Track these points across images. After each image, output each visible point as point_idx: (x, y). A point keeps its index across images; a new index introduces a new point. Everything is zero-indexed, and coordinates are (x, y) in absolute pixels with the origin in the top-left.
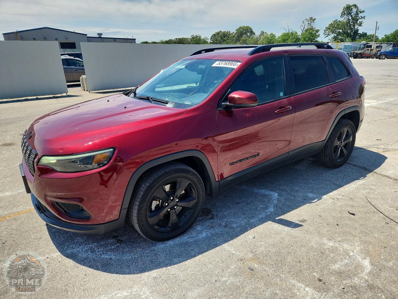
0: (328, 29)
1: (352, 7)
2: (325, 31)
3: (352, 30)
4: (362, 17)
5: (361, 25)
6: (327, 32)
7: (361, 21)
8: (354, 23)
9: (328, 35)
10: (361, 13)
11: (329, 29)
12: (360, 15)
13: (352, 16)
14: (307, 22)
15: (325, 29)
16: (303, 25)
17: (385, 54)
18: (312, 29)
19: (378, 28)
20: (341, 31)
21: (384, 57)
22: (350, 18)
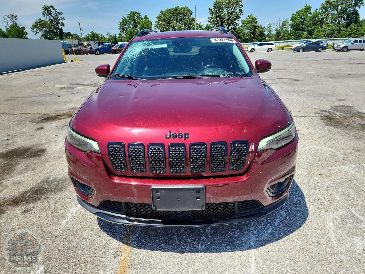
0: (34, 27)
1: (50, 8)
2: (32, 28)
3: (58, 30)
4: (62, 19)
5: (63, 25)
6: (35, 29)
7: (62, 22)
8: (57, 23)
9: (37, 33)
10: (59, 14)
11: (36, 27)
12: (60, 16)
13: (53, 16)
14: (9, 19)
15: (32, 27)
16: (5, 21)
17: (98, 51)
18: (16, 25)
19: (82, 29)
20: (47, 29)
21: (98, 53)
22: (52, 18)
